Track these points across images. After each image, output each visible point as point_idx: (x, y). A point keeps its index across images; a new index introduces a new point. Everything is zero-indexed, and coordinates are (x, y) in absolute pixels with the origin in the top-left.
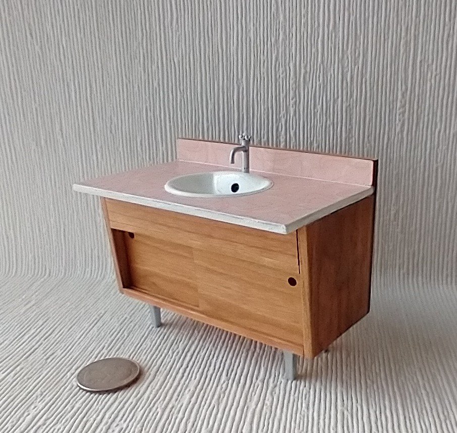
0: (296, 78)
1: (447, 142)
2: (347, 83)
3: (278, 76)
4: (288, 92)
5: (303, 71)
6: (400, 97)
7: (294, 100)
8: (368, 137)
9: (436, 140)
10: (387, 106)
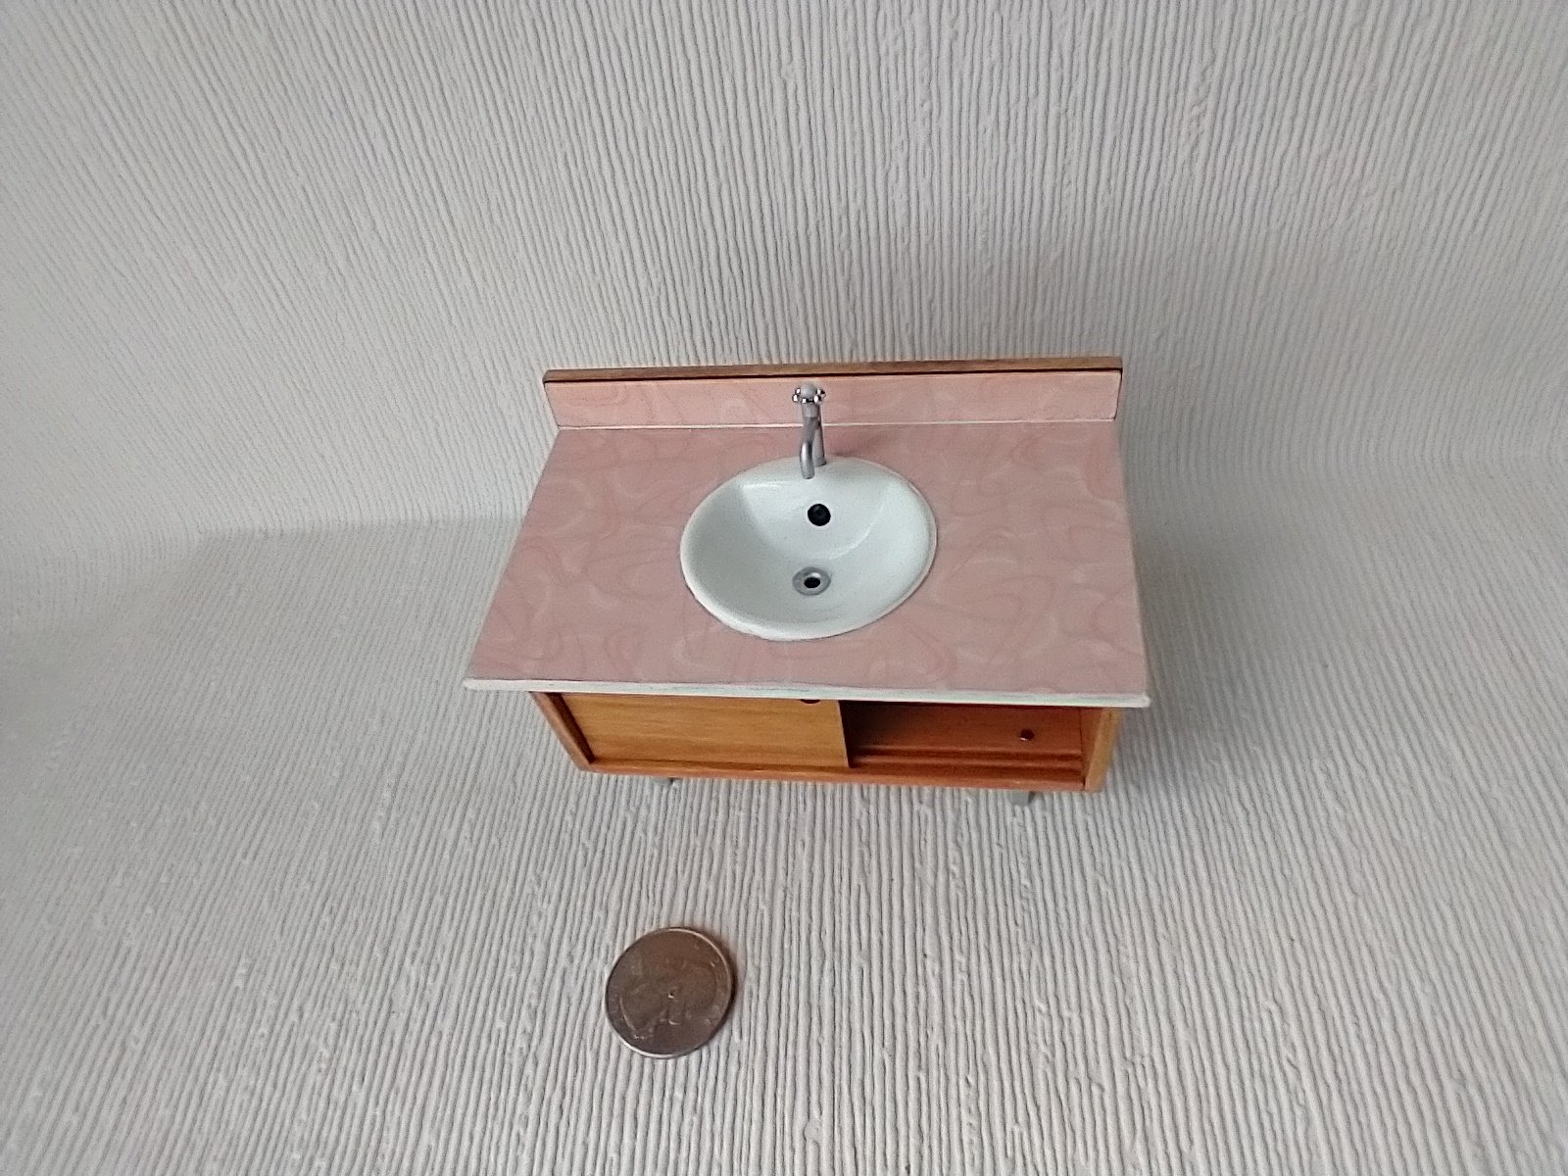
0: (930, 51)
1: (1300, 176)
2: (1061, 57)
3: (883, 50)
4: (910, 87)
5: (947, 33)
6: (1194, 80)
7: (927, 106)
8: (1109, 180)
9: (1274, 173)
10: (1162, 104)
